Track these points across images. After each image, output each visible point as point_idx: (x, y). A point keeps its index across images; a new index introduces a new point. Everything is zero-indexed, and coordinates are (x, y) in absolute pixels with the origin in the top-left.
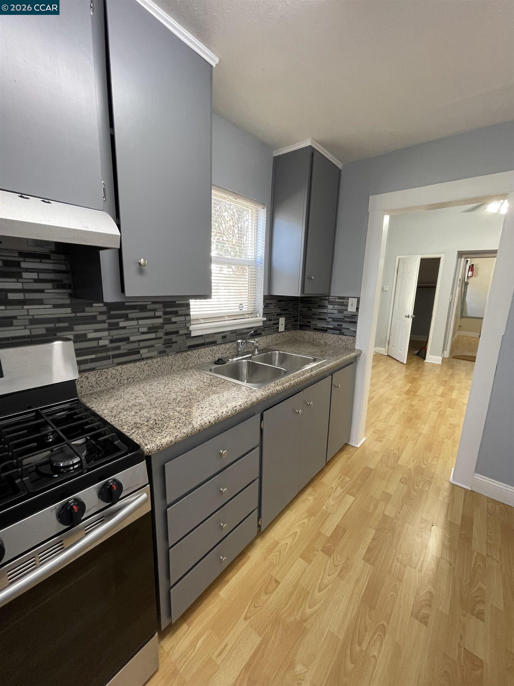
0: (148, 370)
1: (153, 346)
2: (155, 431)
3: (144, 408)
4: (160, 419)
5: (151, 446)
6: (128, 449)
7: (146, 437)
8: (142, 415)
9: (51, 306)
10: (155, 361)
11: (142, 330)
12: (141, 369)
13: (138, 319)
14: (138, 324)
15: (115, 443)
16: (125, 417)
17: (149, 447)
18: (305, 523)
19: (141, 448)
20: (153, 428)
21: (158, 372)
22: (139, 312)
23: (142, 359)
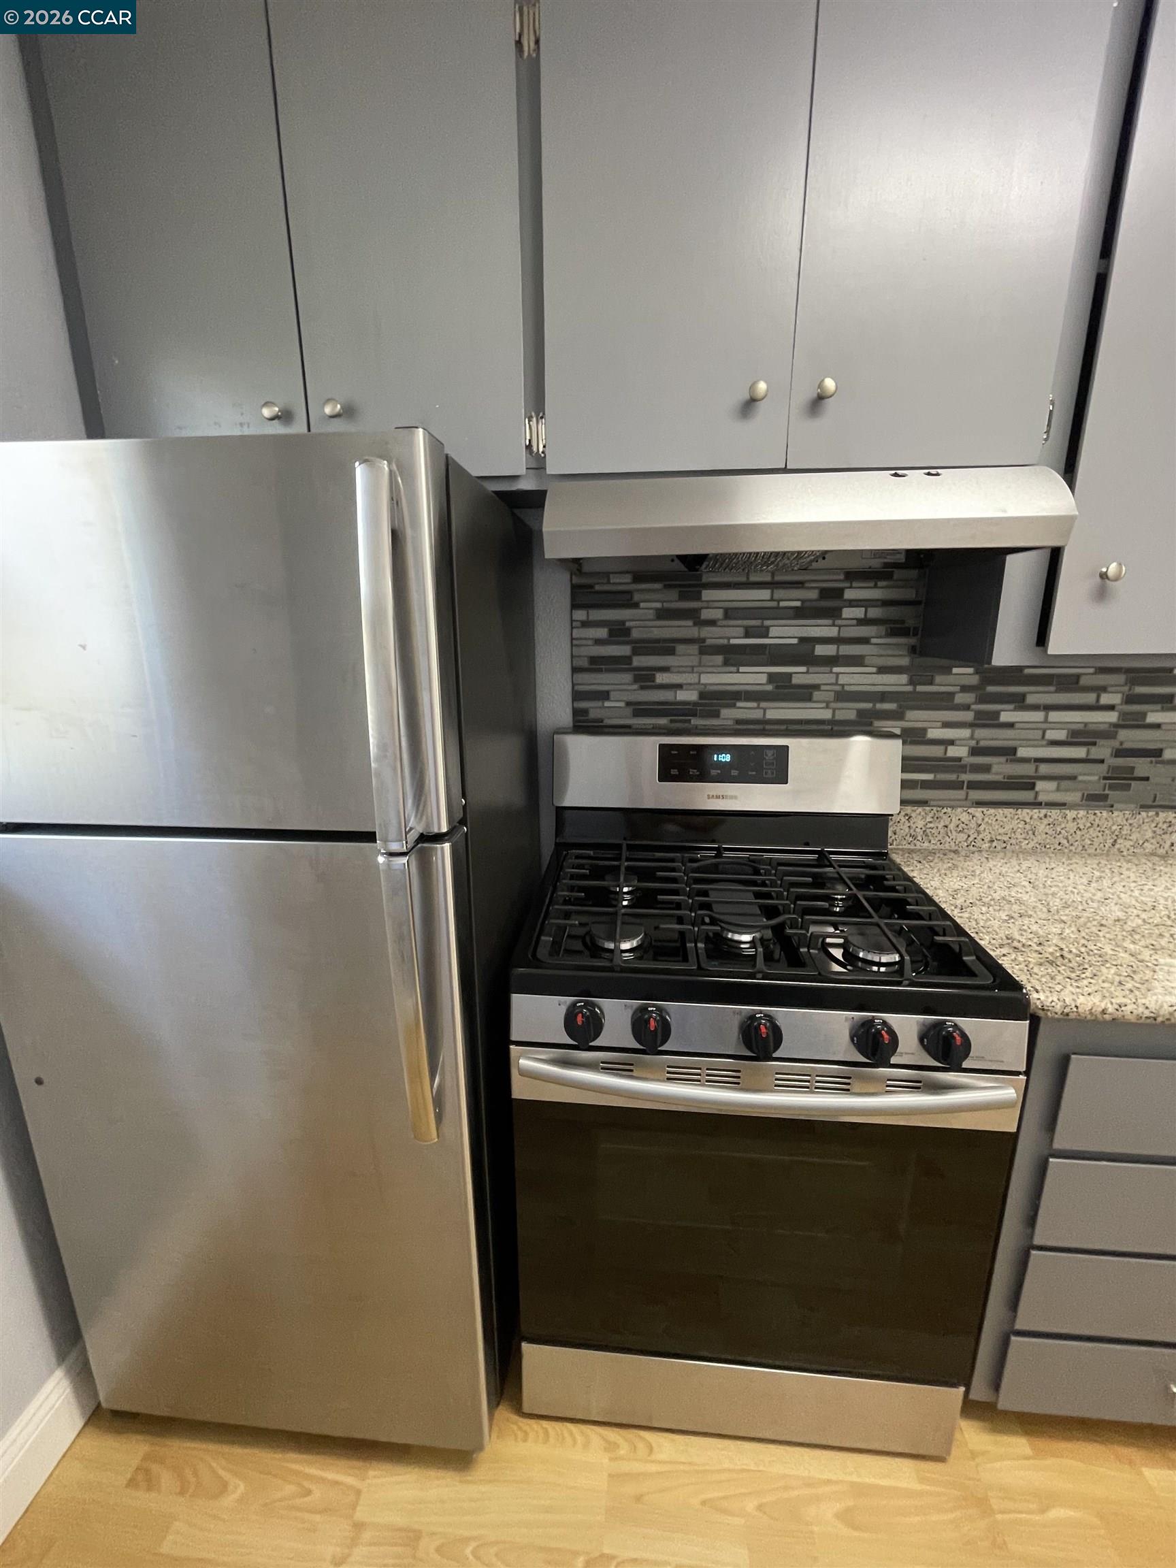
0: (1047, 833)
1: (1073, 778)
2: (1059, 971)
3: (1030, 913)
4: (1074, 951)
5: (1047, 997)
6: (993, 982)
7: (1036, 974)
8: (1025, 927)
9: (874, 670)
10: (1071, 814)
11: (1051, 735)
12: (1028, 827)
13: (1048, 708)
14: (1046, 721)
15: (965, 958)
16: (984, 918)
17: (1042, 996)
19: (1024, 991)
20: (1053, 962)
21: (1072, 845)
22: (1056, 692)
23: (1038, 805)
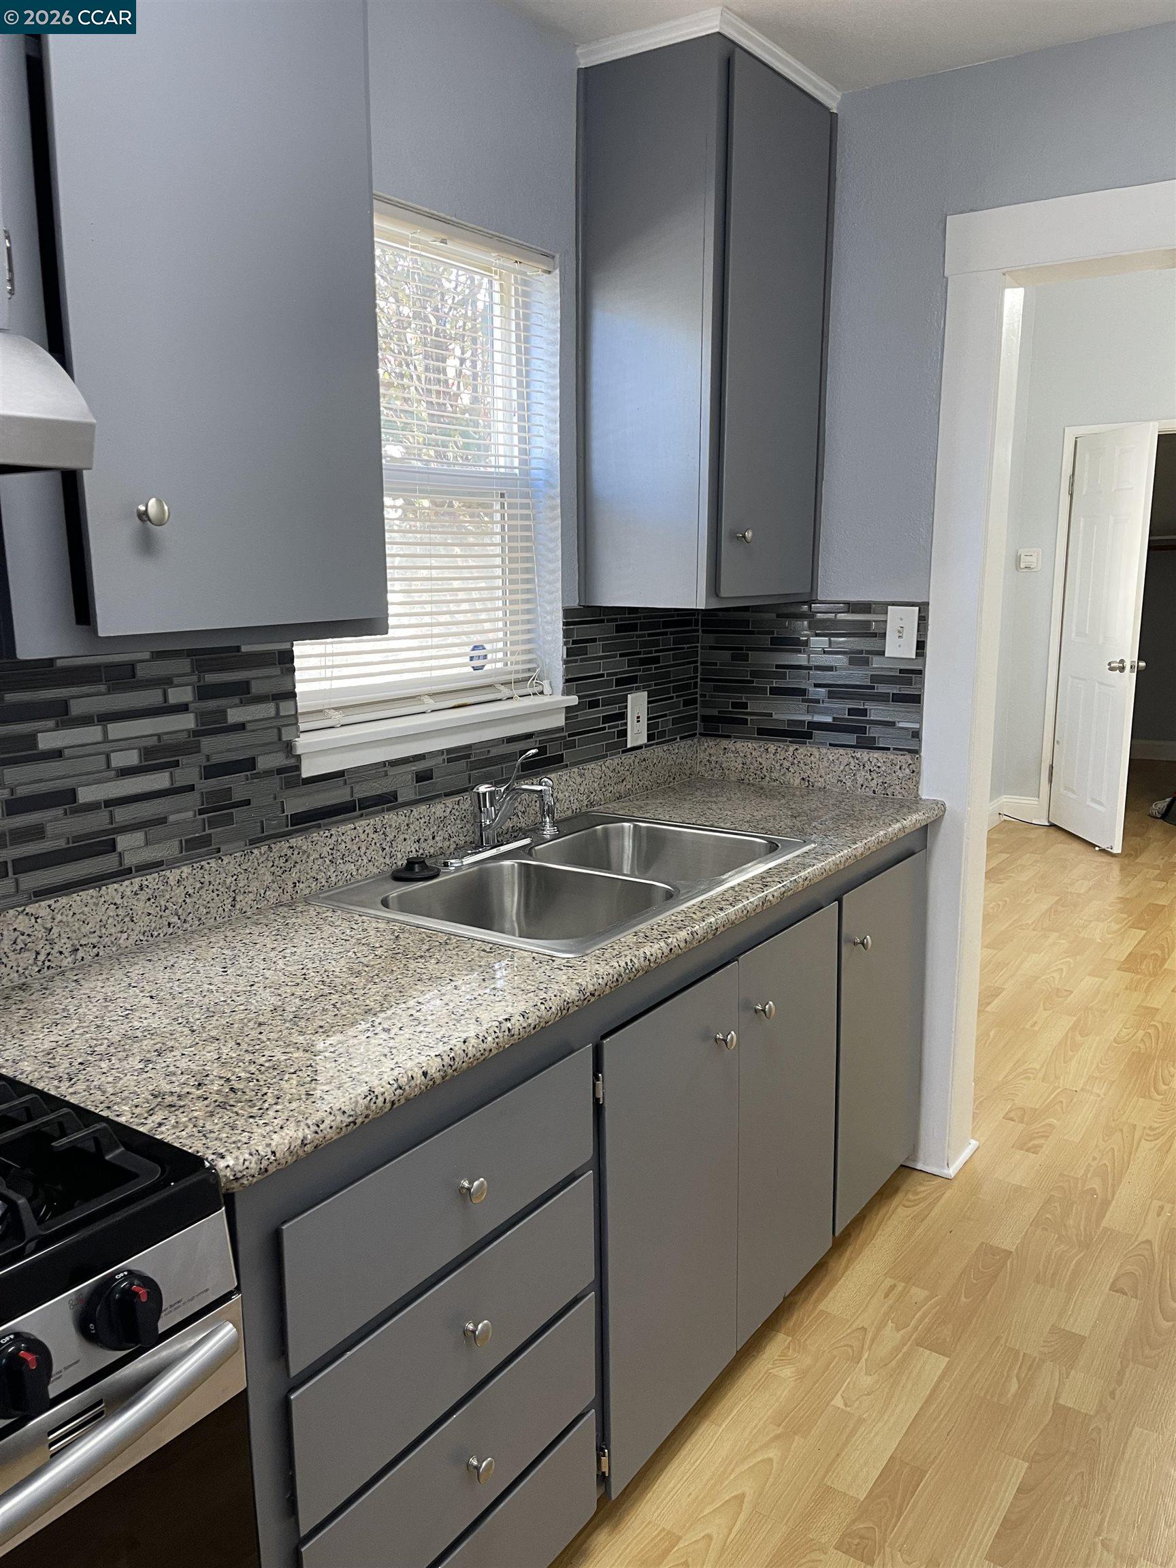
0: (150, 914)
1: (162, 821)
2: (237, 1114)
3: (170, 1044)
4: (243, 1075)
5: (237, 1158)
6: (162, 1174)
7: (211, 1132)
8: (172, 1069)
10: (173, 875)
11: (122, 759)
12: (121, 912)
13: (105, 718)
14: (106, 739)
15: (107, 1158)
16: (110, 1079)
17: (230, 1161)
18: (770, 1460)
19: (207, 1164)
20: (225, 1103)
21: (185, 921)
22: (109, 692)
23: (124, 873)
